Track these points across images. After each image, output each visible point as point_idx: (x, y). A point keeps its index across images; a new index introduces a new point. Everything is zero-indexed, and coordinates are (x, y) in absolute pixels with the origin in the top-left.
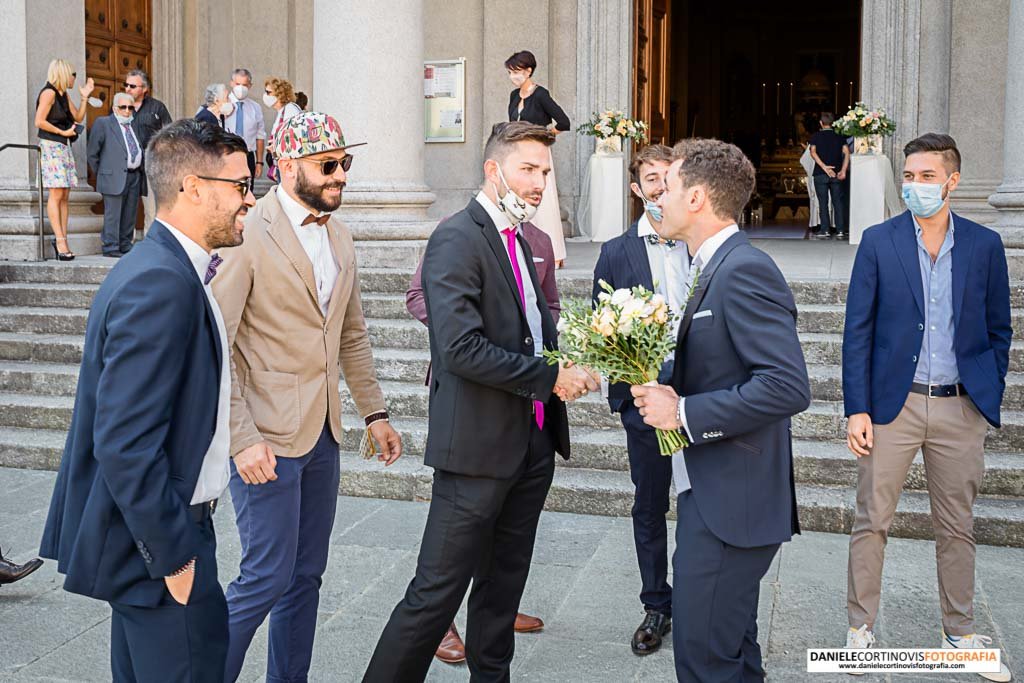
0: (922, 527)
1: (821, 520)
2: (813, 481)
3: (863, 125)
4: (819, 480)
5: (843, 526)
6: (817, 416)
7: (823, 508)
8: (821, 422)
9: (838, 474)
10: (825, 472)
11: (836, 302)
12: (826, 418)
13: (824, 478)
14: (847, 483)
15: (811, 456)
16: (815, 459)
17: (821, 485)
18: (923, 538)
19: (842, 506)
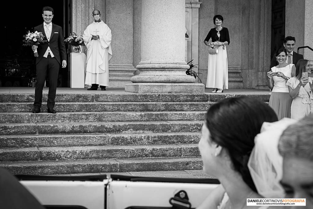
0: (143, 167)
1: (112, 168)
2: (104, 158)
3: (76, 41)
4: (106, 157)
5: (119, 170)
6: (101, 137)
7: (112, 164)
8: (102, 139)
9: (113, 155)
10: (108, 154)
11: (94, 101)
12: (104, 137)
13: (108, 156)
14: (115, 157)
15: (103, 149)
16: (105, 150)
17: (107, 159)
18: (144, 171)
19: (118, 163)
